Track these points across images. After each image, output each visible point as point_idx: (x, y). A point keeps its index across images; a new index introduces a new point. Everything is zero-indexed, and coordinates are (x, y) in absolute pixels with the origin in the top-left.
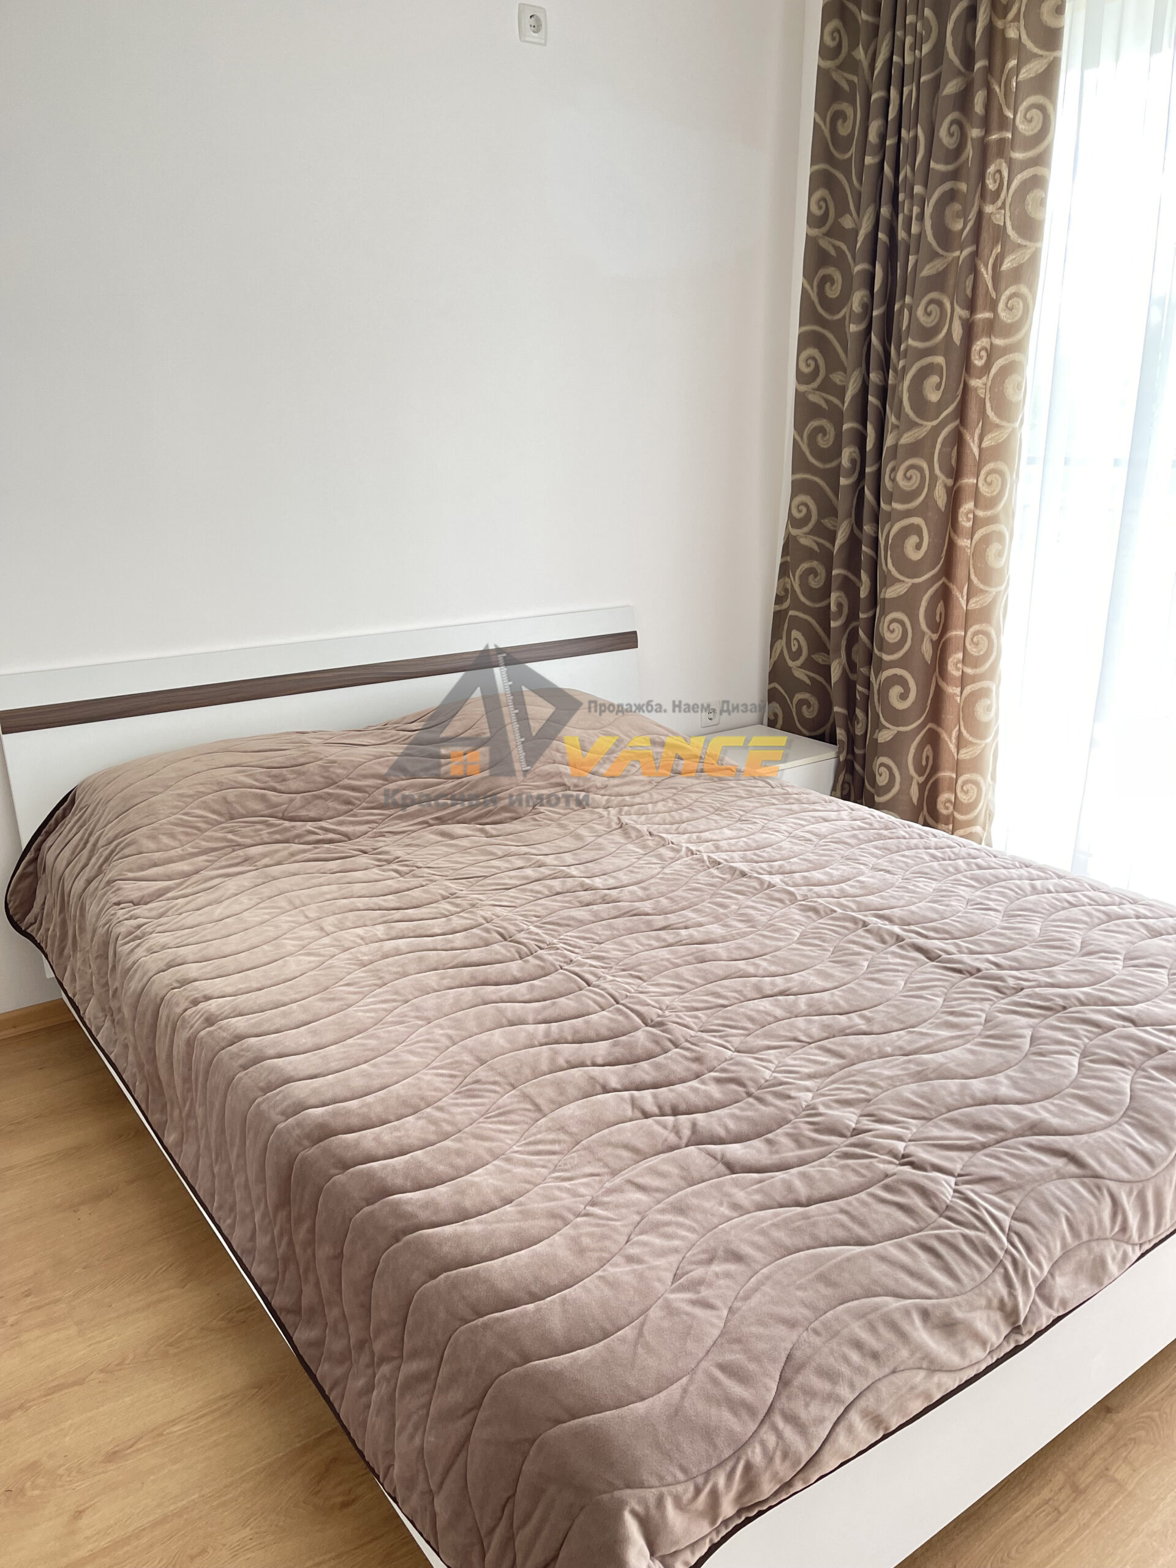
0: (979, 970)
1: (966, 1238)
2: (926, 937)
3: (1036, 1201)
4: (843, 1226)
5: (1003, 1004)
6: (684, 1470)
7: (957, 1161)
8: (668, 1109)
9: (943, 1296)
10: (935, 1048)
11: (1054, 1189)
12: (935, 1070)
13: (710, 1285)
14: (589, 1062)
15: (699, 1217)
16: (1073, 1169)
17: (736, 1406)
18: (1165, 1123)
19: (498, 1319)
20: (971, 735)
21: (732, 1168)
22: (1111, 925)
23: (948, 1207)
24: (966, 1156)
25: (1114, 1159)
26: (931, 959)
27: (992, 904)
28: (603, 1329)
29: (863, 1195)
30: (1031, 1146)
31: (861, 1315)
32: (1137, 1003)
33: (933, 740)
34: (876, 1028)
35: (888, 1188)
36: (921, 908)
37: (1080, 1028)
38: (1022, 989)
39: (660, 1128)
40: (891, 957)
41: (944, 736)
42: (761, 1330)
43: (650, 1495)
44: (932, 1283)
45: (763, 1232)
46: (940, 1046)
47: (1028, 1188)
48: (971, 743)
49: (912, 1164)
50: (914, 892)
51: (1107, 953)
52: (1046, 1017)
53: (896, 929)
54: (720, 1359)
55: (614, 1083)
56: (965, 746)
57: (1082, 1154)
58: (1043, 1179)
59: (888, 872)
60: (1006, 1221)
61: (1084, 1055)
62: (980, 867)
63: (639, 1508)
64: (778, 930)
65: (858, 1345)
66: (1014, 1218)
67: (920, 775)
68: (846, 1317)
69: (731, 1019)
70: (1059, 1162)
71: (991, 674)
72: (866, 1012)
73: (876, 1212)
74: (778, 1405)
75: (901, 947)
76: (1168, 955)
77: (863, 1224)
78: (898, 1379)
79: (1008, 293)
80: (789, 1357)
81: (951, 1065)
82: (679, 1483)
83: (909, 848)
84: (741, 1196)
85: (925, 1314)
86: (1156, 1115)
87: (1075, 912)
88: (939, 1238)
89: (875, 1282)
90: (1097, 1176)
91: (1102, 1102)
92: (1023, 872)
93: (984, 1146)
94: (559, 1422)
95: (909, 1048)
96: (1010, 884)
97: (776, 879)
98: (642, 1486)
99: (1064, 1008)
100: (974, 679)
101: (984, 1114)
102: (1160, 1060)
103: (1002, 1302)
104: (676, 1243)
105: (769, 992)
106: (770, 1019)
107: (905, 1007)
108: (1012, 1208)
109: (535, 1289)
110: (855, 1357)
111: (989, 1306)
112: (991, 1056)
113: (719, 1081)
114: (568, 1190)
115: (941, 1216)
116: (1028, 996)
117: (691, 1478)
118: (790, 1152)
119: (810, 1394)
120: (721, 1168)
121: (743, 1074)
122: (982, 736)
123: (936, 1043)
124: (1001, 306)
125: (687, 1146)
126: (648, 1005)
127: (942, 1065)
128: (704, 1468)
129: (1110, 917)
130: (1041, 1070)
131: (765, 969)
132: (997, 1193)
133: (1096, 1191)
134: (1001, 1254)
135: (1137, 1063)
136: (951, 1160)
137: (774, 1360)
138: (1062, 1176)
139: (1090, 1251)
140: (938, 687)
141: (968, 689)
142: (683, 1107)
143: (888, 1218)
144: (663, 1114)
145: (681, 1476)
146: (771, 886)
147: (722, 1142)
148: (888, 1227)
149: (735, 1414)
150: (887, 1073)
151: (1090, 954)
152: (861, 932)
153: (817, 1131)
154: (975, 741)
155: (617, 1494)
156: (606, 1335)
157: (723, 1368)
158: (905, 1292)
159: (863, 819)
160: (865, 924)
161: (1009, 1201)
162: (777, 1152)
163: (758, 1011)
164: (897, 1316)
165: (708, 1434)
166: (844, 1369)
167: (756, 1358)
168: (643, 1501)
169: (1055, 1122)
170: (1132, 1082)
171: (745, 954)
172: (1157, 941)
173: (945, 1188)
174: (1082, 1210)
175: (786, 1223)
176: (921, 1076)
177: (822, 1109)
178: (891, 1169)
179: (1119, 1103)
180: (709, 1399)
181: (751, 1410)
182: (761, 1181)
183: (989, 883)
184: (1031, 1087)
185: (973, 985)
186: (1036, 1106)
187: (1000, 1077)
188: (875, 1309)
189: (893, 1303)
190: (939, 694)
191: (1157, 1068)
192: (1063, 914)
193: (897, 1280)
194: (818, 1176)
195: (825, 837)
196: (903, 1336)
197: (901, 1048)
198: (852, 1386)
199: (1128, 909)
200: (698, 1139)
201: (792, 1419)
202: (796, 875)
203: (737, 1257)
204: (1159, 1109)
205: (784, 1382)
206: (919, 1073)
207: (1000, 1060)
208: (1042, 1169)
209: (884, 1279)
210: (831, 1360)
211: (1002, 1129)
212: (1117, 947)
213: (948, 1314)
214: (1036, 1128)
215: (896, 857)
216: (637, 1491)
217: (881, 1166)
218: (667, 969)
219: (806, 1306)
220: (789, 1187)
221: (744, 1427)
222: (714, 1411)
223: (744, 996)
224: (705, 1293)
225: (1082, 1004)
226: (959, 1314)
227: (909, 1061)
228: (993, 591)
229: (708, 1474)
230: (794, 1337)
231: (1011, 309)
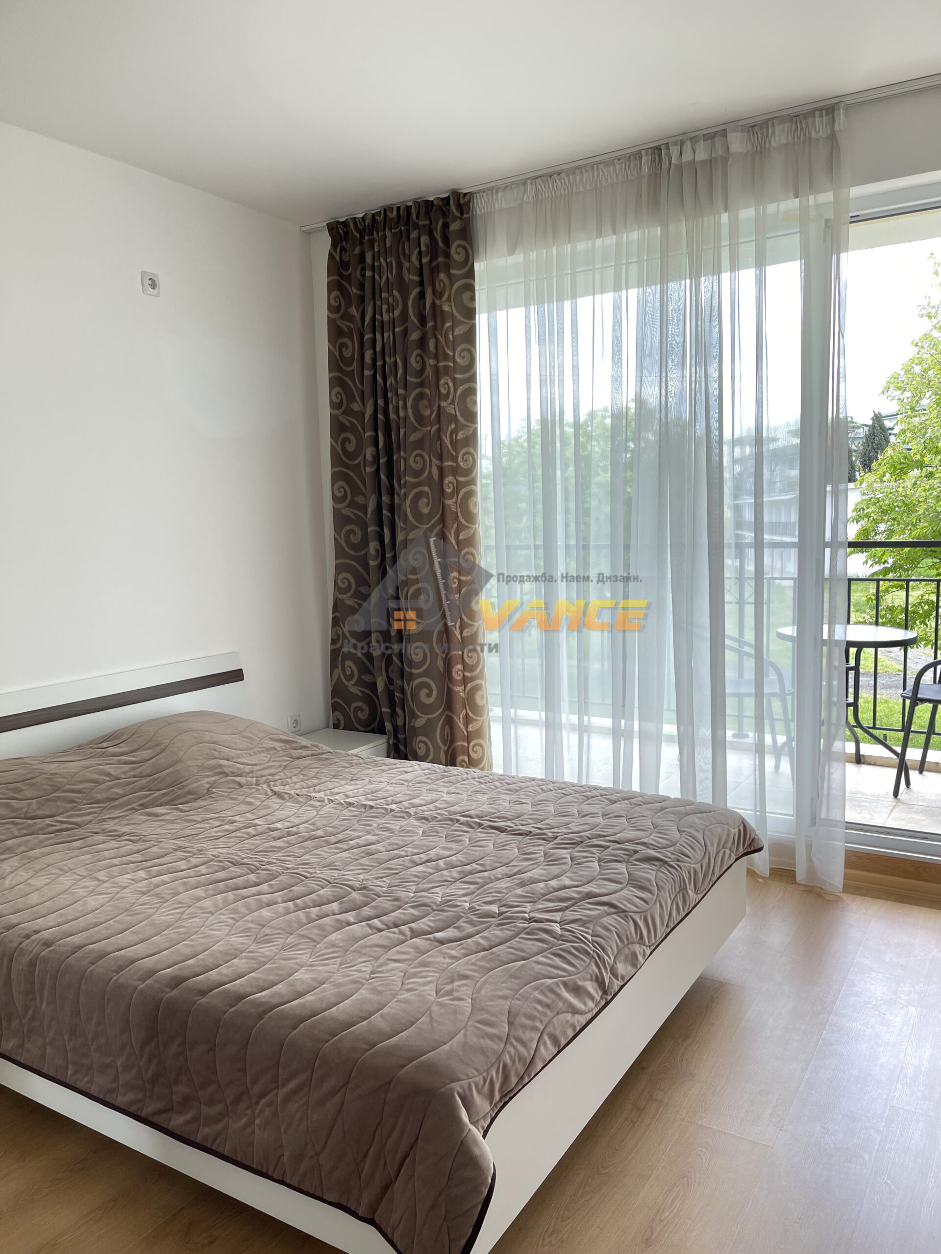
0: (531, 832)
1: (573, 947)
2: (495, 822)
3: (601, 927)
4: (512, 953)
5: (550, 845)
6: (477, 1070)
7: (558, 916)
8: (391, 925)
9: (570, 975)
10: (524, 871)
11: (606, 920)
12: (528, 880)
13: (457, 991)
14: (331, 914)
15: (436, 966)
16: (612, 910)
17: (491, 1037)
18: (647, 883)
19: (347, 1033)
20: (474, 714)
21: (442, 942)
22: (590, 801)
23: (561, 936)
24: (560, 914)
25: (629, 903)
26: (502, 832)
27: (524, 801)
28: (409, 1021)
29: (517, 939)
30: (589, 903)
31: (536, 988)
32: (616, 834)
33: (450, 722)
34: (488, 868)
35: (527, 934)
36: (486, 808)
37: (594, 850)
38: (557, 837)
39: (393, 934)
40: (479, 834)
41: (456, 719)
42: (491, 1003)
43: (464, 1083)
44: (564, 970)
45: (473, 964)
46: (526, 869)
47: (595, 921)
48: (475, 720)
49: (536, 921)
50: (477, 801)
51: (593, 815)
52: (574, 848)
53: (476, 820)
54: (477, 1019)
55: (352, 920)
56: (472, 723)
57: (615, 902)
58: (600, 916)
59: (458, 793)
60: (590, 937)
61: (599, 861)
62: (508, 784)
63: (461, 1091)
64: (409, 832)
65: (539, 1002)
66: (592, 936)
67: (445, 745)
68: (529, 990)
69: (404, 878)
70: (605, 908)
71: (481, 676)
72: (479, 862)
73: (526, 944)
74: (511, 1034)
75: (483, 828)
76: (623, 810)
77: (522, 951)
78: (561, 1017)
79: (463, 451)
80: (509, 1012)
81: (536, 877)
82: (476, 1076)
83: (464, 780)
84: (454, 953)
85: (565, 984)
86: (643, 881)
87: (569, 798)
88: (561, 949)
89: (539, 973)
90: (625, 911)
91: (616, 879)
92: (533, 783)
93: (567, 908)
94: (405, 1066)
95: (510, 873)
96: (528, 789)
97: (394, 807)
98: (459, 1080)
99: (582, 842)
100: (472, 679)
101: (562, 894)
102: (636, 856)
103: (596, 976)
104: (430, 979)
105: (420, 862)
106: (427, 874)
107: (499, 855)
108: (590, 931)
109: (363, 1015)
110: (539, 1007)
111: (591, 980)
112: (555, 870)
113: (413, 907)
114: (355, 971)
115: (558, 940)
116: (561, 839)
117: (481, 1074)
118: (470, 929)
119: (524, 1027)
120: (436, 944)
121: (426, 900)
122: (481, 716)
123: (523, 868)
124: (460, 459)
125: (411, 939)
126: (351, 880)
127: (531, 877)
128: (485, 1068)
129: (588, 798)
130: (582, 870)
131: (411, 852)
132: (581, 926)
133: (626, 918)
134: (592, 952)
135: (626, 860)
136: (554, 916)
137: (503, 1015)
138: (609, 914)
139: (629, 949)
140: (448, 688)
141: (469, 686)
142: (400, 922)
143: (532, 946)
144: (389, 928)
145: (476, 1074)
146: (392, 810)
147: (430, 933)
148: (535, 949)
149: (493, 1040)
150: (504, 886)
151: (585, 816)
152: (457, 825)
153: (479, 918)
154: (477, 718)
155: (448, 1086)
156: (413, 1024)
157: (479, 1022)
158: (553, 975)
159: (429, 769)
160: (458, 821)
161: (588, 928)
162: (463, 930)
163: (418, 872)
164: (553, 986)
165: (483, 1051)
166: (536, 1014)
167: (495, 1015)
168: (462, 1087)
169: (598, 891)
170: (627, 869)
171: (395, 847)
172: (615, 805)
173: (556, 928)
174: (622, 927)
175: (483, 958)
176: (522, 884)
177: (478, 908)
178: (526, 925)
179: (624, 878)
180: (478, 1036)
181: (500, 1038)
182: (461, 945)
183: (517, 791)
184: (580, 878)
185: (530, 839)
186: (585, 886)
187: (563, 878)
188: (543, 984)
189: (549, 981)
190: (449, 691)
191: (636, 860)
192: (563, 800)
193: (548, 971)
194: (490, 936)
195: (411, 781)
196: (559, 996)
197: (506, 874)
198: (541, 1022)
199: (595, 793)
200: (415, 934)
201: (519, 1040)
202: (405, 803)
203: (465, 977)
204: (643, 878)
205: (510, 1023)
206: (521, 883)
207: (560, 870)
208: (598, 912)
209: (542, 971)
210: (529, 1010)
211: (574, 898)
212: (596, 811)
213: (575, 983)
214: (589, 895)
215: (458, 785)
216: (458, 1083)
217: (521, 925)
218: (351, 862)
219: (509, 989)
220: (478, 944)
221: (498, 1046)
222: (482, 1041)
223: (406, 867)
224: (456, 994)
225: (590, 838)
226: (580, 983)
227: (513, 879)
228: (476, 624)
229: (487, 1071)
230: (509, 1003)
231: (466, 461)
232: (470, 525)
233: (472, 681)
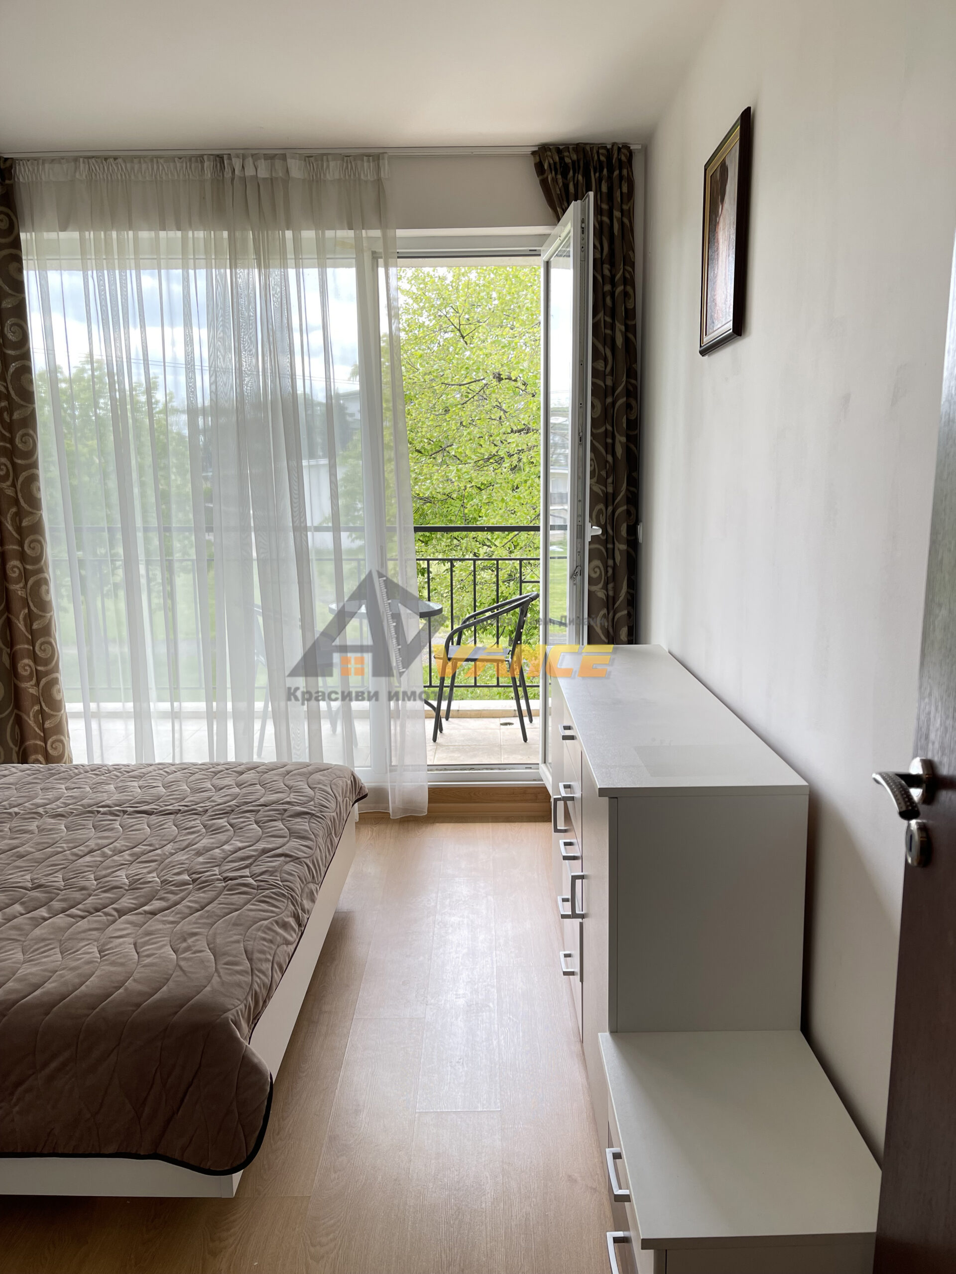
0: (180, 810)
1: (272, 892)
2: (137, 807)
3: (285, 873)
4: (224, 908)
5: (205, 818)
6: (239, 1000)
7: (247, 872)
8: (92, 911)
9: (279, 915)
10: (193, 843)
11: (287, 867)
12: (203, 850)
13: (194, 946)
14: (18, 915)
15: (162, 932)
16: (288, 859)
17: (240, 973)
18: (306, 833)
19: (108, 1003)
20: (52, 710)
21: (153, 913)
22: (218, 776)
23: (258, 886)
24: (248, 870)
25: (298, 850)
26: (150, 814)
27: (154, 785)
28: (165, 978)
29: (222, 896)
30: (268, 857)
31: (258, 930)
32: (259, 799)
33: (19, 722)
34: (157, 846)
35: (228, 890)
36: (116, 797)
37: (247, 815)
38: (207, 810)
39: (100, 917)
40: (129, 821)
42: (229, 948)
43: (234, 1011)
44: (272, 912)
45: (195, 923)
46: (195, 841)
47: (279, 870)
48: (53, 715)
49: (231, 879)
50: (107, 792)
51: (228, 787)
52: (228, 817)
53: (117, 808)
54: (223, 962)
55: (46, 915)
56: (49, 719)
57: (288, 852)
58: (281, 866)
59: (80, 788)
60: (280, 883)
61: (257, 823)
62: (128, 772)
63: (233, 1018)
64: (51, 830)
65: (264, 939)
66: (282, 882)
68: (254, 932)
69: (77, 870)
70: (282, 859)
72: (144, 843)
73: (233, 899)
74: (253, 967)
75: (128, 815)
76: (254, 779)
77: (232, 904)
78: (281, 948)
80: (246, 952)
81: (209, 845)
82: (239, 1005)
83: (77, 775)
84: (171, 919)
85: (277, 922)
86: (301, 832)
87: (197, 776)
88: (263, 896)
89: (255, 918)
90: (298, 858)
91: (280, 834)
92: (153, 767)
93: (251, 864)
94: (176, 1013)
95: (182, 847)
96: (153, 773)
98: (229, 1010)
99: (233, 811)
101: (239, 854)
102: (287, 814)
103: (294, 912)
104: (163, 943)
105: (83, 854)
106: (99, 863)
107: (163, 834)
108: (279, 878)
109: (116, 985)
110: (265, 943)
111: (291, 917)
112: (222, 837)
113: (105, 892)
114: (81, 954)
115: (257, 890)
116: (213, 811)
117: (242, 1002)
118: (173, 898)
119: (260, 960)
120: (150, 916)
121: (115, 884)
122: (59, 710)
123: (192, 841)
125: (120, 918)
126: (20, 882)
127: (204, 847)
128: (244, 997)
129: (216, 773)
130: (247, 833)
131: (67, 847)
132: (270, 876)
133: (300, 863)
134: (286, 894)
135: (280, 818)
136: (244, 872)
137: (242, 954)
138: (287, 863)
139: (308, 888)
140: (14, 684)
142: (100, 907)
143: (237, 899)
144: (92, 913)
145: (239, 1003)
147: (136, 909)
148: (242, 901)
149: (243, 975)
150: (184, 858)
151: (222, 789)
152: (99, 815)
153: (176, 887)
154: (55, 713)
155: (222, 1017)
156: (168, 980)
157: (226, 964)
158: (267, 917)
160: (98, 812)
161: (276, 876)
162: (169, 900)
163: (88, 862)
164: (270, 925)
165: (239, 985)
166: (265, 948)
167: (235, 956)
168: (233, 1015)
169: (270, 846)
170: (284, 825)
171: (46, 845)
172: (244, 776)
173: (250, 880)
174: (300, 871)
175: (201, 917)
176: (199, 854)
177: (171, 879)
178: (224, 884)
179: (286, 833)
180: (230, 974)
181: (247, 972)
182: (173, 912)
183: (142, 777)
184: (248, 840)
185: (184, 816)
186: (256, 845)
187: (232, 842)
188: (261, 926)
189: (265, 922)
191: (288, 817)
192: (193, 778)
193: (260, 915)
194: (196, 899)
196: (277, 933)
197: (178, 849)
198: (270, 955)
199: (220, 768)
200: (121, 913)
201: (260, 971)
202: (26, 804)
203: (195, 934)
204: (301, 829)
205: (250, 960)
206: (197, 853)
207: (226, 837)
208: (279, 862)
209: (257, 916)
210: (260, 947)
211: (253, 856)
212: (230, 783)
213: (283, 920)
214: (265, 851)
215: (74, 780)
216: (229, 1012)
217: (220, 885)
218: (5, 867)
219: (237, 935)
220: (189, 907)
221: (248, 979)
222: (235, 978)
223: (71, 860)
224: (194, 949)
225: (238, 807)
226: (286, 920)
227: (188, 851)
228: (48, 615)
229: (246, 999)
230: (242, 945)
231: (25, 443)
232: (34, 511)
233: (47, 676)
